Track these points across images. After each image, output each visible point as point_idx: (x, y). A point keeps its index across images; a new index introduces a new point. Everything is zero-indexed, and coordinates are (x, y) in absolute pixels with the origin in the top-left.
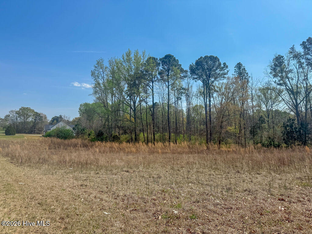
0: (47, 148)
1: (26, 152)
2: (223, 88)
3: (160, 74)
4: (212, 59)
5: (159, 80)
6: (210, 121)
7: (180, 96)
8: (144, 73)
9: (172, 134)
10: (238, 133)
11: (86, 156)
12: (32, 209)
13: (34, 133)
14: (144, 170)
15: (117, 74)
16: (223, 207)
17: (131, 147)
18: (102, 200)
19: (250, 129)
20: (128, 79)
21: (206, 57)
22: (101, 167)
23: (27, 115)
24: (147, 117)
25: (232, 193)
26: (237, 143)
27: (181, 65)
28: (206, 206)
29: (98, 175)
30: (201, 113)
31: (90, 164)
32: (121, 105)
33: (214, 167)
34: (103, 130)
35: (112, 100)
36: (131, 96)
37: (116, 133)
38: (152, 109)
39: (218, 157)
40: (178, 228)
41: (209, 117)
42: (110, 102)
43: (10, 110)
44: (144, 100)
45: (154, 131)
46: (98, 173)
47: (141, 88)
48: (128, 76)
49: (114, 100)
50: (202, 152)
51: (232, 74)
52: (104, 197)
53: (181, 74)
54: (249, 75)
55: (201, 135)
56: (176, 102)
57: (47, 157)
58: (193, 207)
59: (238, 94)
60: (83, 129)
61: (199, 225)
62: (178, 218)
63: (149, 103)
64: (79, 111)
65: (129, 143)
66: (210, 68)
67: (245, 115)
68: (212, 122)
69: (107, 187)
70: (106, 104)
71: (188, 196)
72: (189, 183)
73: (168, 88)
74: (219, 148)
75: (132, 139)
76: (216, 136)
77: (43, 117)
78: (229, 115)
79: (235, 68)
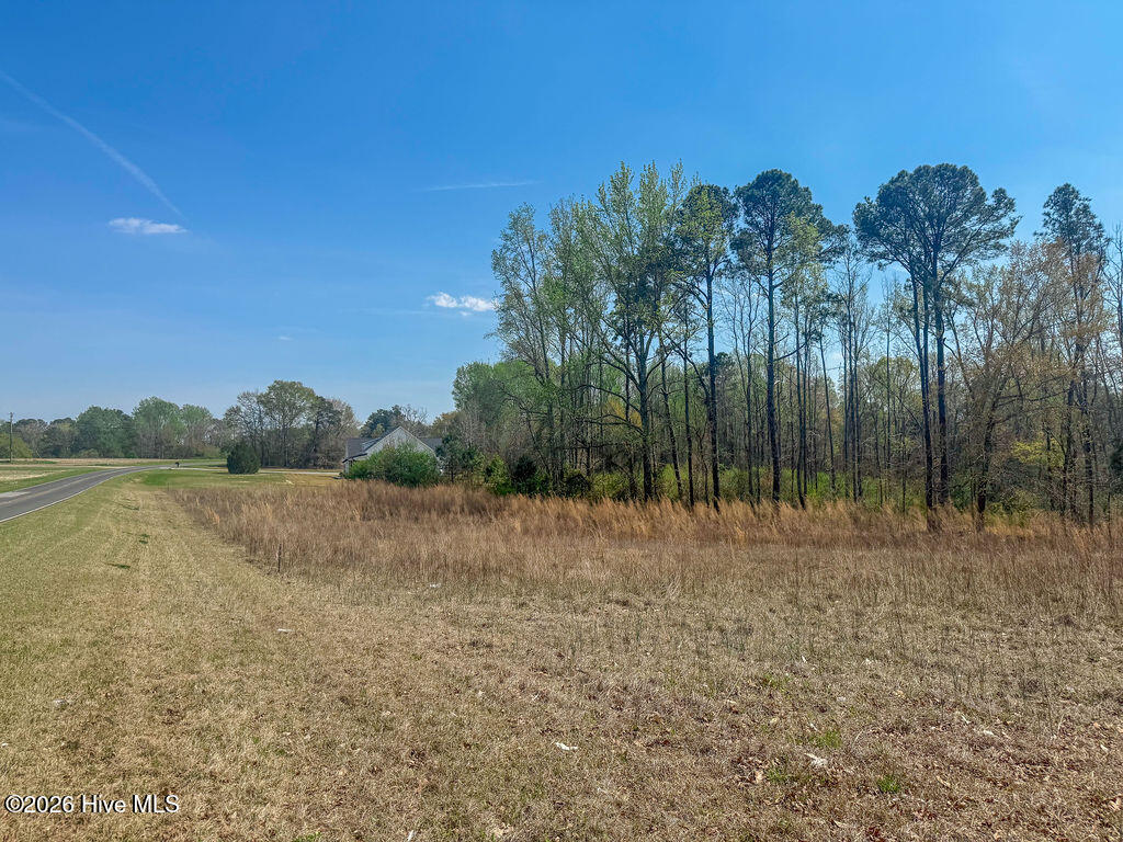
0: (358, 517)
1: (294, 528)
2: (995, 291)
3: (738, 245)
4: (949, 178)
5: (732, 271)
6: (942, 419)
7: (817, 325)
8: (678, 246)
9: (786, 472)
10: (1061, 464)
11: (483, 544)
12: (323, 717)
13: (315, 467)
14: (685, 601)
15: (581, 257)
16: (1009, 755)
17: (630, 515)
18: (544, 698)
19: (1110, 450)
20: (620, 272)
21: (921, 172)
22: (534, 585)
23: (292, 406)
24: (687, 408)
25: (1045, 705)
26: (1054, 505)
27: (819, 208)
28: (940, 746)
29: (525, 613)
30: (902, 390)
31: (499, 570)
32: (594, 368)
33: (961, 598)
34: (535, 457)
35: (563, 349)
36: (630, 333)
37: (577, 465)
38: (706, 379)
39: (979, 561)
40: (833, 823)
41: (936, 403)
42: (555, 359)
43: (240, 392)
44: (678, 346)
45: (715, 458)
46: (522, 605)
47: (665, 302)
48: (618, 261)
49: (568, 350)
50: (909, 540)
51: (1035, 234)
52: (553, 687)
53: (820, 243)
54: (1109, 231)
55: (904, 475)
56: (802, 351)
57: (357, 544)
58: (887, 746)
59: (1058, 313)
60: (469, 453)
61: (913, 819)
62: (830, 784)
63: (694, 358)
64: (453, 393)
65: (626, 501)
66: (938, 212)
67: (1090, 395)
68: (950, 424)
69: (560, 655)
70: (542, 366)
71: (865, 705)
72: (863, 657)
73: (770, 298)
74: (980, 527)
75: (633, 487)
76: (963, 479)
77: (340, 413)
78: (1021, 395)
79: (1047, 210)
